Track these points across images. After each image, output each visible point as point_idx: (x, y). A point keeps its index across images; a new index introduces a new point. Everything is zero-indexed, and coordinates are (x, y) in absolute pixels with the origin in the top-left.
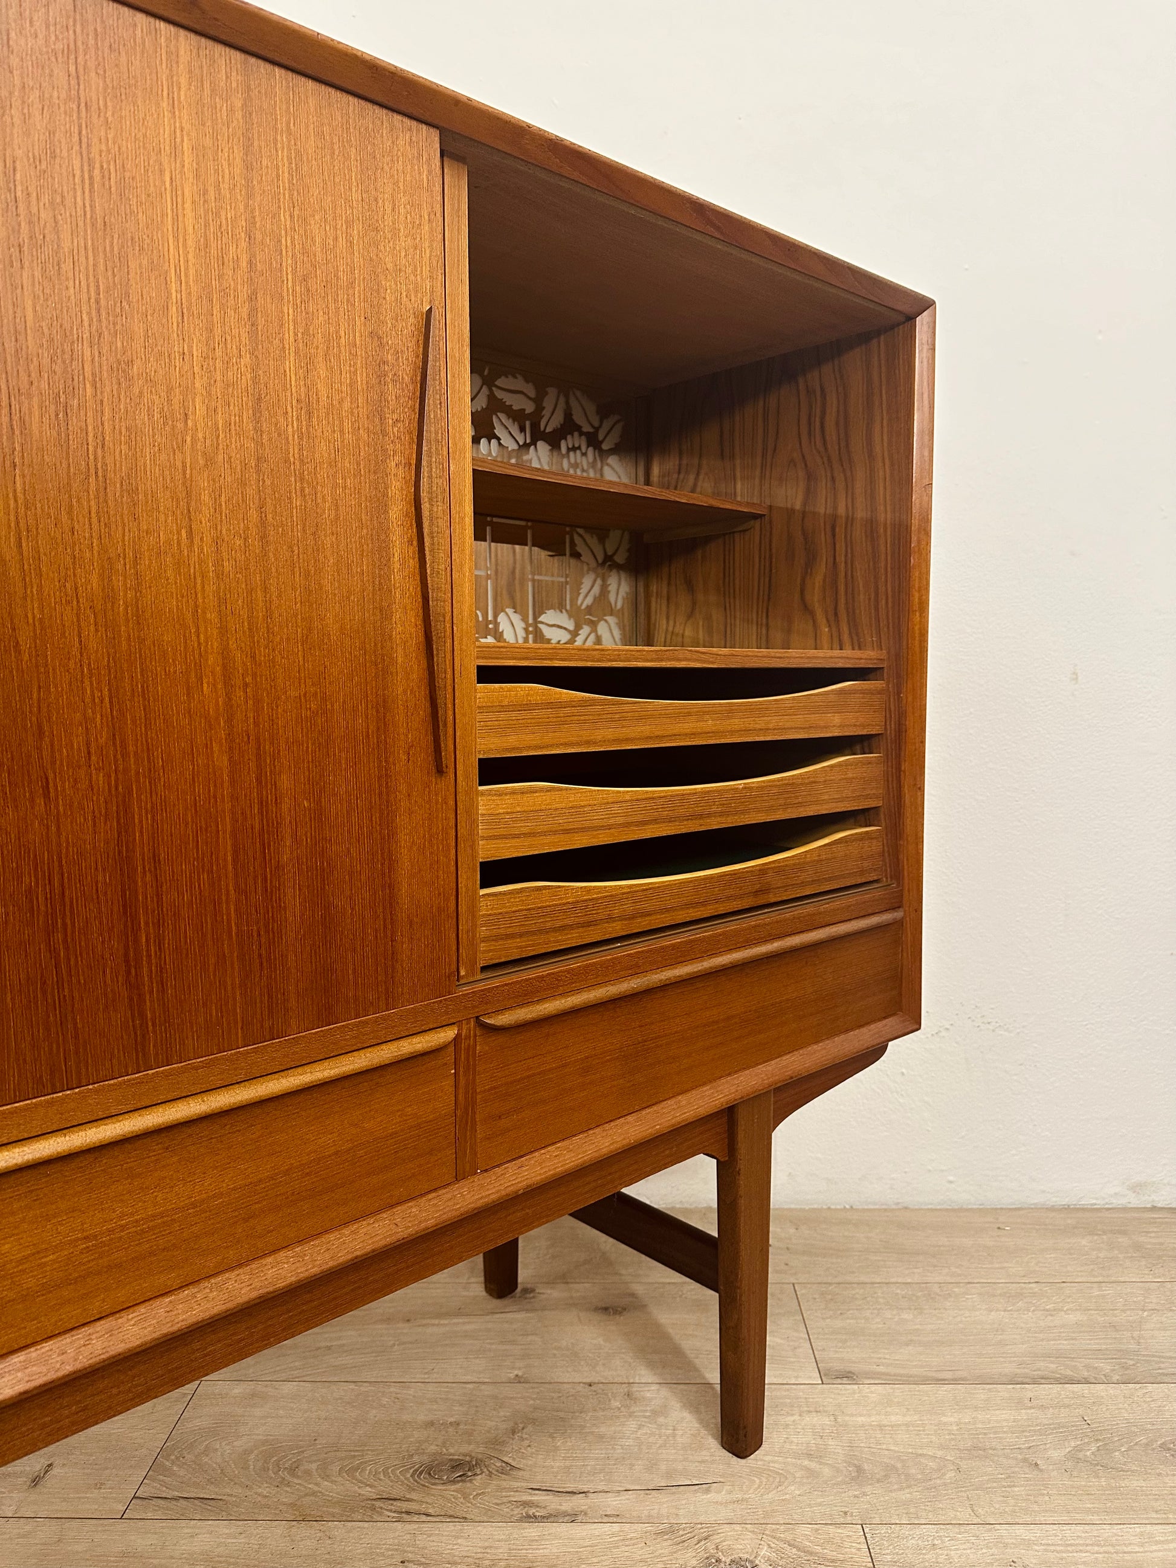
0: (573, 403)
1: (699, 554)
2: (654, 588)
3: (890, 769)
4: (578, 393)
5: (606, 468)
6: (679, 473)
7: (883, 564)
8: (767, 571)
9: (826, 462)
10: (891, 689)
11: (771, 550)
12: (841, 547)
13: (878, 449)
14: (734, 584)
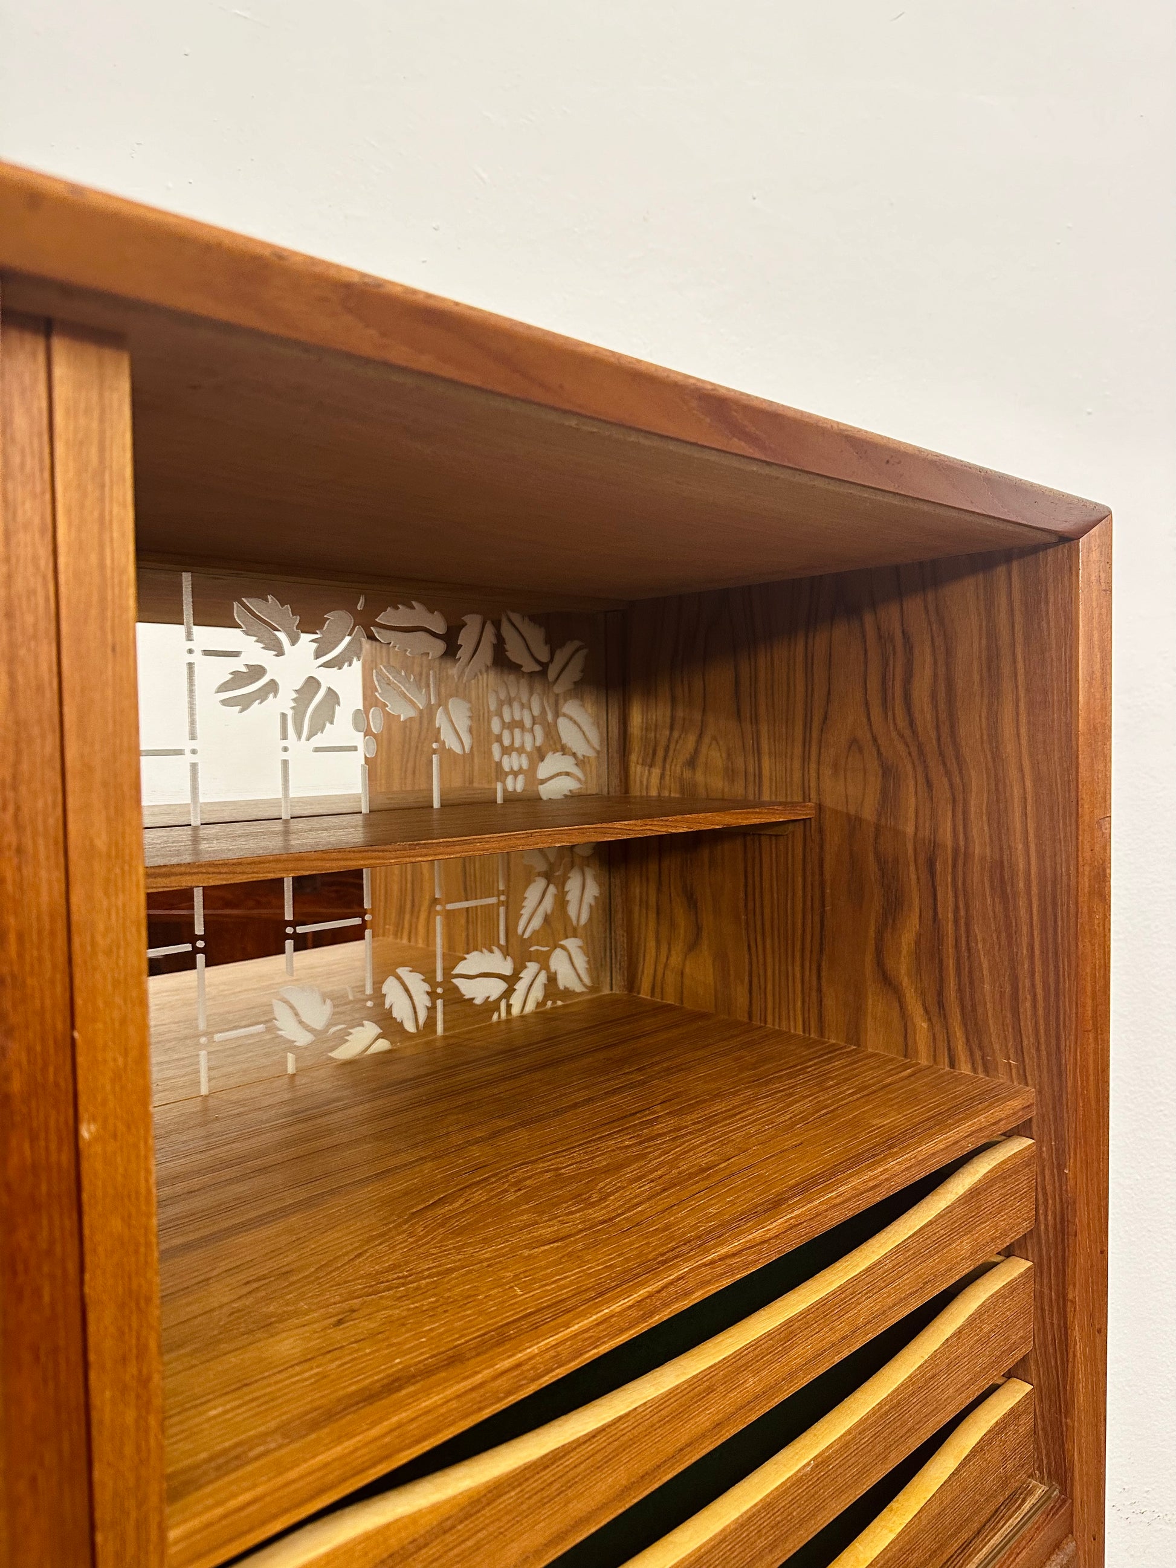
0: (507, 631)
1: (705, 854)
2: (636, 890)
3: (1046, 1291)
4: (516, 618)
5: (561, 721)
6: (672, 728)
7: (1025, 941)
8: (817, 905)
9: (915, 754)
10: (1045, 1155)
11: (822, 874)
12: (946, 896)
13: (1009, 748)
14: (762, 914)
